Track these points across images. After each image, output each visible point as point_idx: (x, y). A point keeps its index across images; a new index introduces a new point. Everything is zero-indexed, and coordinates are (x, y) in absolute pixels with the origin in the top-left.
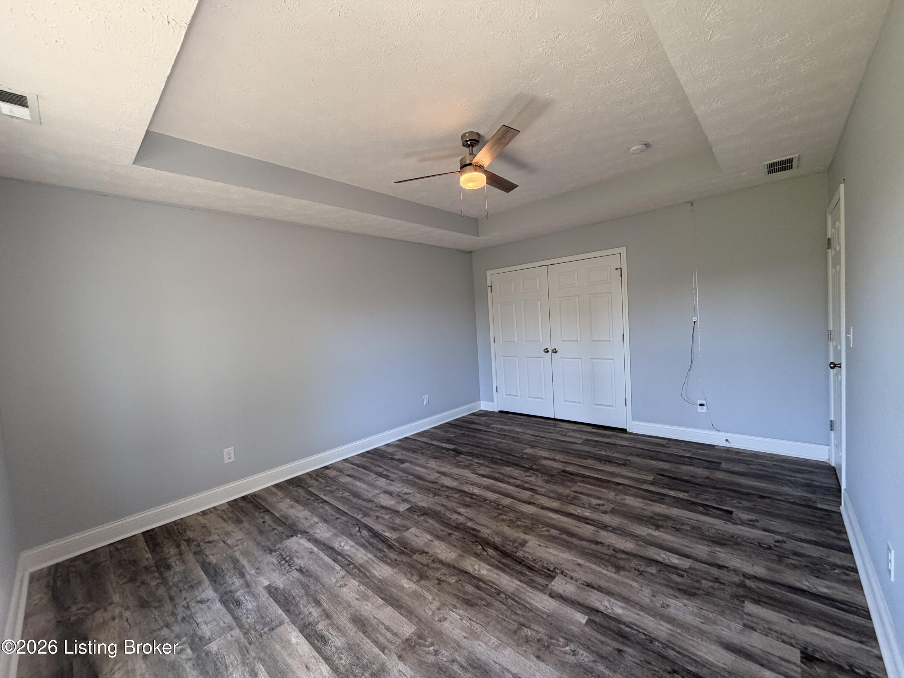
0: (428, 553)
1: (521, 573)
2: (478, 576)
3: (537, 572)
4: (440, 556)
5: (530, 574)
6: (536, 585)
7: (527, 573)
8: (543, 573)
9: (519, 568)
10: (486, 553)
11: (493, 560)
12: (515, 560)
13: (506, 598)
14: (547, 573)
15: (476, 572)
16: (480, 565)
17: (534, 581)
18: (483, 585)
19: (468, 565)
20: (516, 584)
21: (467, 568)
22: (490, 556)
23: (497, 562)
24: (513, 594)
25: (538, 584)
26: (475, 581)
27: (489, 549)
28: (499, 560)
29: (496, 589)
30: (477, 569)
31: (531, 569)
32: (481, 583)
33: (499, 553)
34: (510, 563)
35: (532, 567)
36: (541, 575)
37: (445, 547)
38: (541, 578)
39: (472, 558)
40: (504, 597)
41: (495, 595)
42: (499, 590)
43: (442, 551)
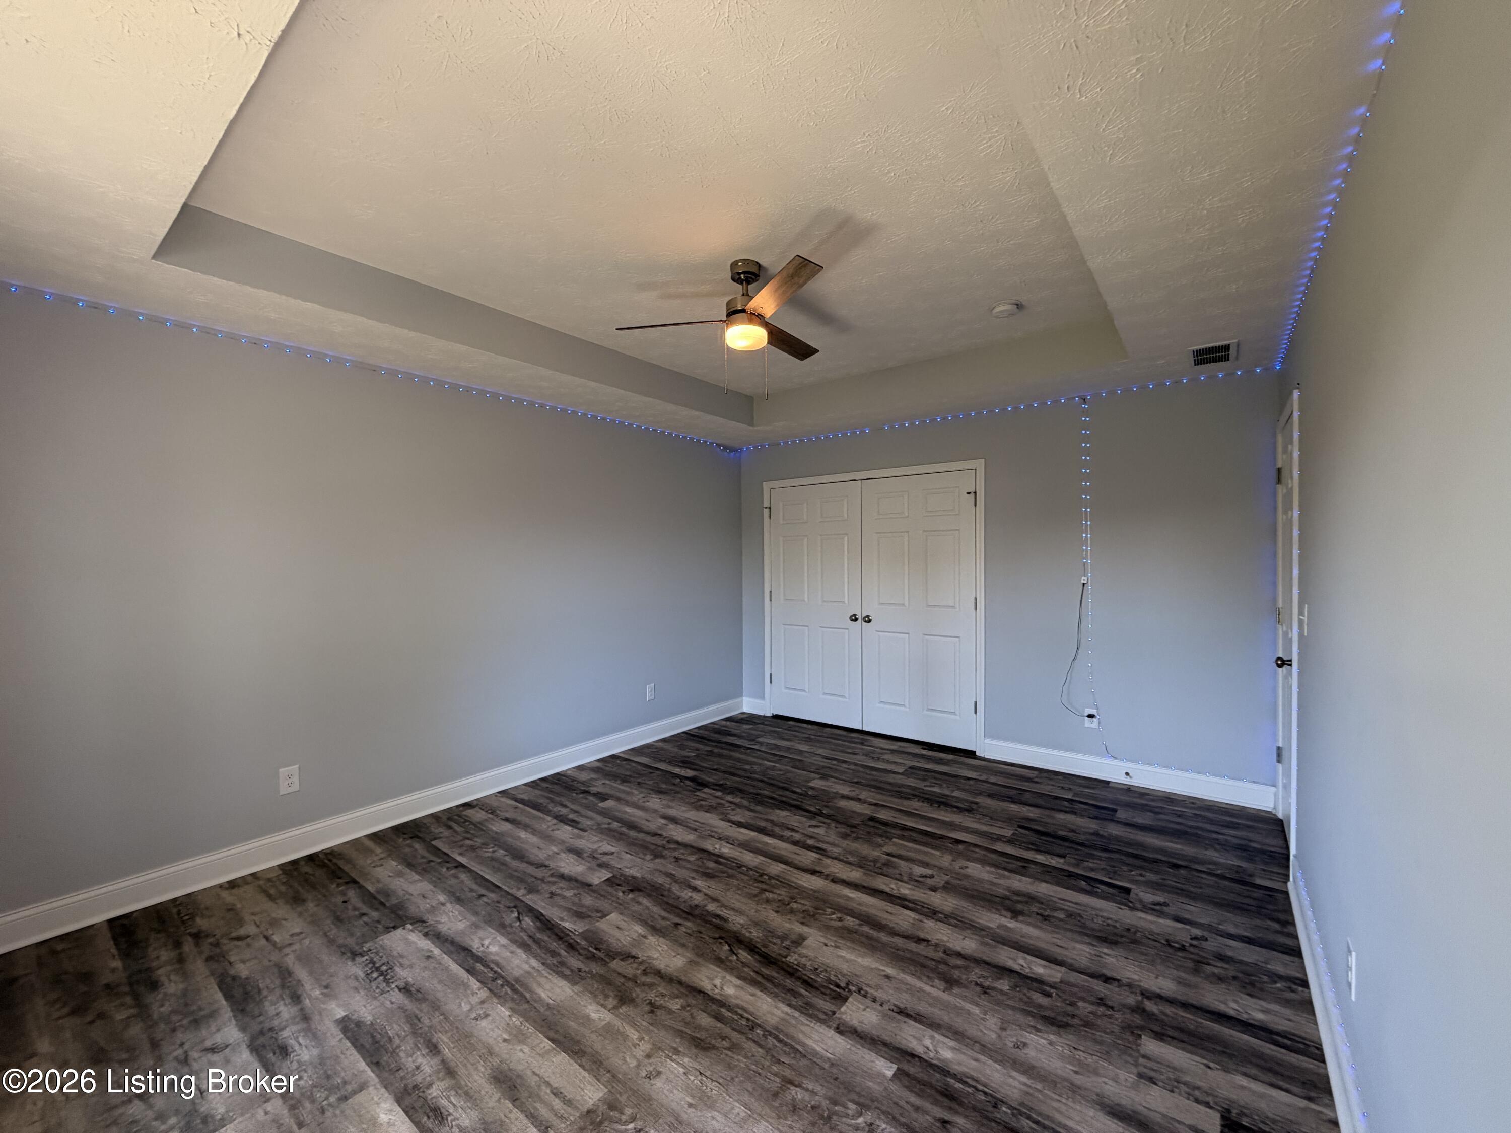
0: (637, 958)
1: (791, 991)
2: (718, 997)
3: (817, 989)
4: (656, 963)
5: (807, 993)
6: (816, 1012)
7: (803, 991)
8: (828, 992)
9: (789, 983)
10: (735, 958)
11: (746, 969)
12: (783, 969)
13: (763, 1035)
14: (835, 991)
15: (716, 991)
16: (723, 978)
17: (813, 1006)
18: (727, 1014)
19: (704, 979)
20: (783, 1012)
21: (702, 984)
22: (742, 963)
23: (752, 974)
24: (777, 1029)
25: (819, 1010)
26: (714, 1007)
27: (740, 951)
28: (756, 969)
29: (748, 1019)
30: (718, 985)
31: (808, 984)
32: (723, 1010)
33: (757, 957)
34: (775, 975)
35: (810, 980)
36: (825, 994)
37: (666, 948)
38: (825, 1000)
39: (712, 966)
40: (762, 1033)
41: (747, 1030)
42: (753, 1021)
43: (661, 954)
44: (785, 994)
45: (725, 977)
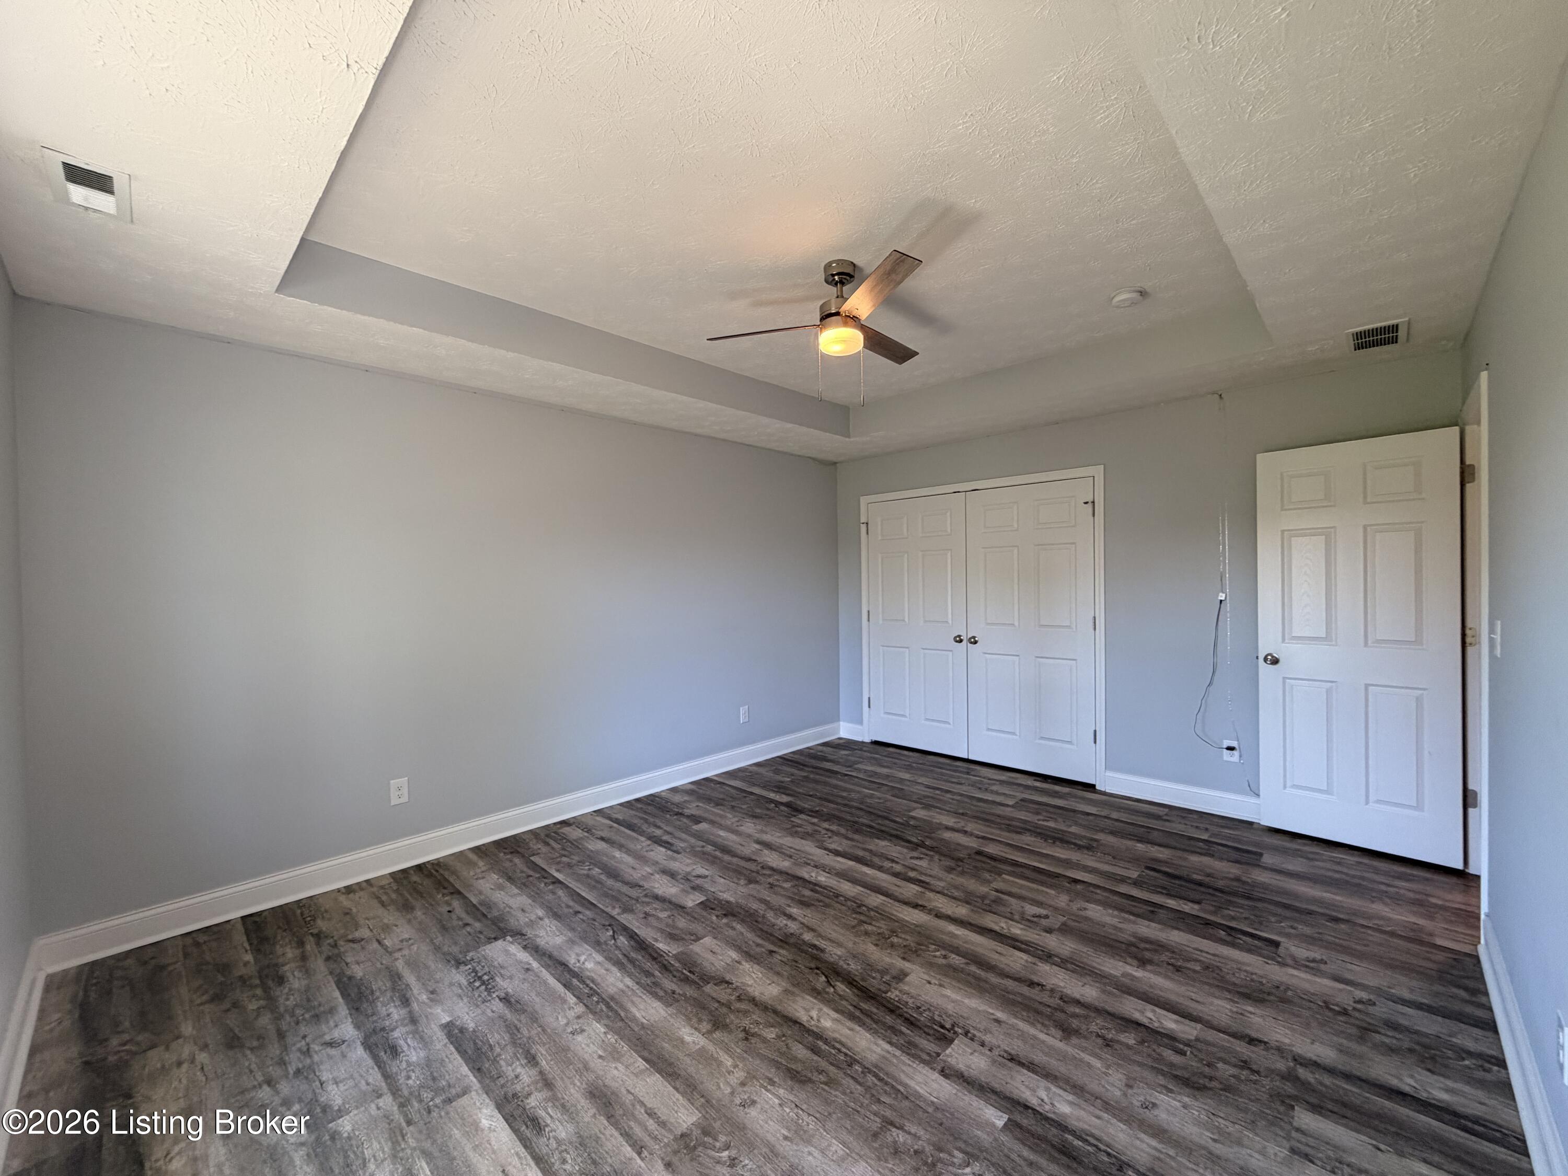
0: (732, 984)
1: (892, 1029)
2: (815, 1029)
3: (920, 1028)
4: (750, 990)
5: (908, 1032)
6: (919, 1053)
7: (904, 1029)
8: (931, 1032)
9: (889, 1019)
10: (832, 990)
11: (844, 1003)
12: (883, 1005)
13: (862, 1072)
14: (939, 1032)
15: (813, 1023)
16: (820, 1010)
17: (916, 1046)
18: (824, 1047)
19: (800, 1010)
20: (882, 1049)
21: (797, 1014)
22: (840, 995)
23: (850, 1007)
24: (876, 1066)
25: (922, 1050)
26: (810, 1039)
27: (838, 984)
28: (854, 1003)
29: (846, 1055)
30: (815, 1017)
31: (911, 1023)
32: (820, 1043)
33: (855, 990)
34: (875, 1010)
35: (912, 1019)
36: (929, 1034)
37: (761, 975)
38: (928, 1040)
39: (808, 997)
40: (860, 1069)
41: (844, 1066)
42: (851, 1057)
43: (755, 981)
44: (886, 1031)
45: (821, 1010)
